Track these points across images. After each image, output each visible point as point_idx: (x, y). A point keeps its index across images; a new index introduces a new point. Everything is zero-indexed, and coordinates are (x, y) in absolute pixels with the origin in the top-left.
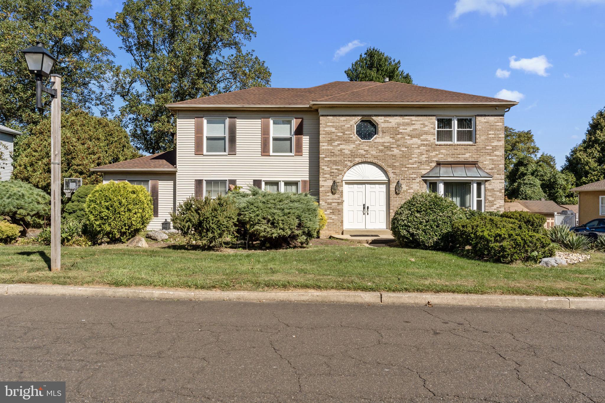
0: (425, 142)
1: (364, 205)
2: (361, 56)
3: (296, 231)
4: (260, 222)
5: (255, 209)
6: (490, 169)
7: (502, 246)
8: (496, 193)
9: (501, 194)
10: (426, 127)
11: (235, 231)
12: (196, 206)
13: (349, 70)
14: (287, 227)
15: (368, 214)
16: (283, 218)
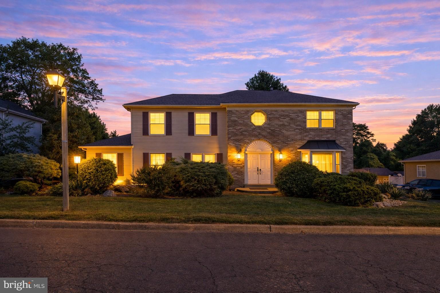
0: (299, 127)
1: (258, 168)
2: (255, 75)
3: (214, 186)
4: (190, 181)
5: (186, 172)
6: (344, 145)
7: (348, 194)
8: (348, 159)
9: (351, 160)
10: (300, 117)
11: (173, 186)
12: (148, 171)
13: (248, 83)
14: (208, 184)
15: (260, 174)
16: (204, 178)
